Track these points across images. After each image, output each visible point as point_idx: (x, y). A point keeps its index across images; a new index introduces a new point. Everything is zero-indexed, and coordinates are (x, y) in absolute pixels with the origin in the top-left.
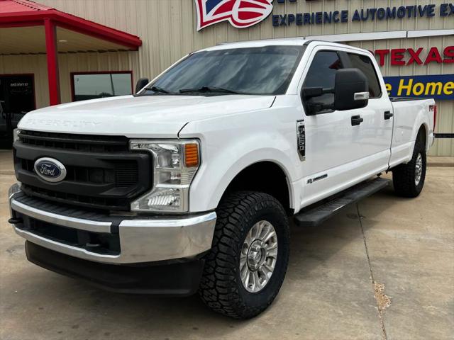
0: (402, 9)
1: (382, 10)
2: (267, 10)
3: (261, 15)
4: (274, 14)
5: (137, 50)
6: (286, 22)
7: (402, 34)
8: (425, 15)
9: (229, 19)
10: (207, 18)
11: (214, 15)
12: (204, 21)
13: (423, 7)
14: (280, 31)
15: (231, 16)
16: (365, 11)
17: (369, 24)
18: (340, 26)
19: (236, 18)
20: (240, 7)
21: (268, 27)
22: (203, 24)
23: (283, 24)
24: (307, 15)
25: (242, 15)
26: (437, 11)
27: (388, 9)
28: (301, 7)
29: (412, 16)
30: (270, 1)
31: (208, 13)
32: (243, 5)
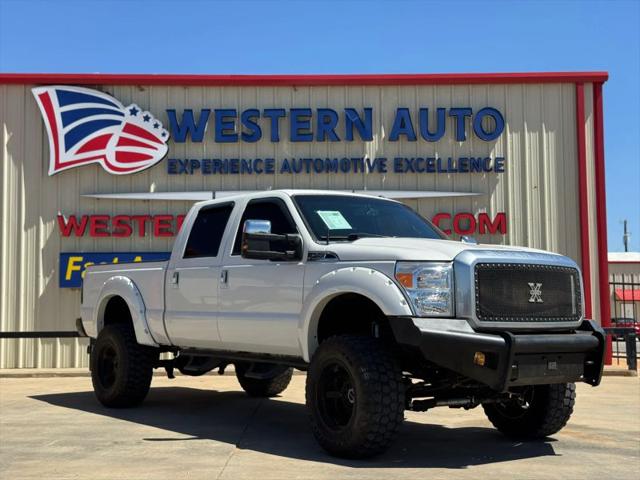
0: (345, 160)
1: (319, 160)
2: (159, 152)
4: (170, 157)
6: (188, 167)
8: (376, 170)
9: (101, 161)
10: (65, 157)
12: (61, 161)
13: (372, 159)
14: (179, 179)
15: (104, 157)
16: (297, 160)
18: (266, 178)
19: (113, 161)
20: (119, 144)
21: (161, 175)
22: (58, 165)
23: (184, 171)
24: (217, 162)
25: (121, 157)
26: (389, 165)
27: (328, 160)
28: (208, 148)
29: (359, 171)
30: (164, 139)
31: (67, 149)
32: (122, 142)
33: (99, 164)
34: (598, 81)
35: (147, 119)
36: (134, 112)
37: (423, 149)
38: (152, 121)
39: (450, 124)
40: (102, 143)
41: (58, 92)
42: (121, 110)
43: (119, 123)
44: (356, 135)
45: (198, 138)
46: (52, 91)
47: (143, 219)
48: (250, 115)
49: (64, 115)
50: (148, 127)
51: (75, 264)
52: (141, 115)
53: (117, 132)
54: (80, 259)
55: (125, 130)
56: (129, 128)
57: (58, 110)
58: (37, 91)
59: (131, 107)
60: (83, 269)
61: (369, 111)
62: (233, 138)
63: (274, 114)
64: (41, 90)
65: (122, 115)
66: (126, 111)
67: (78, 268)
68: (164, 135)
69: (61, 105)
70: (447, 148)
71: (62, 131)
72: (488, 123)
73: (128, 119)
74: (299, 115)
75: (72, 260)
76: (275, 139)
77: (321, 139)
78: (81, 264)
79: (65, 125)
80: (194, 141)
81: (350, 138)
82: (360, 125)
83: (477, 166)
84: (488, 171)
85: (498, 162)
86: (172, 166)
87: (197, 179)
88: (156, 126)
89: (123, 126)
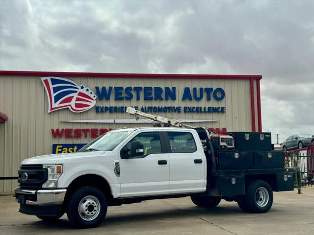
0: (165, 108)
1: (155, 107)
2: (93, 104)
3: (89, 106)
4: (97, 106)
5: (4, 123)
6: (104, 110)
8: (177, 111)
9: (69, 107)
10: (54, 105)
13: (175, 107)
14: (100, 115)
15: (70, 105)
16: (147, 107)
19: (74, 107)
20: (76, 101)
21: (93, 114)
22: (52, 109)
23: (102, 111)
24: (115, 108)
25: (77, 105)
26: (182, 110)
27: (159, 107)
28: (112, 103)
29: (171, 111)
30: (94, 99)
31: (55, 103)
32: (78, 99)
33: (68, 108)
35: (87, 90)
36: (82, 88)
37: (194, 104)
38: (90, 91)
39: (205, 95)
41: (51, 79)
42: (77, 87)
43: (76, 92)
44: (170, 98)
45: (108, 99)
46: (49, 79)
47: (86, 131)
48: (129, 89)
49: (54, 88)
50: (88, 93)
51: (59, 148)
52: (85, 89)
53: (75, 95)
54: (61, 146)
55: (78, 95)
56: (80, 94)
57: (51, 87)
58: (43, 79)
59: (81, 86)
60: (62, 151)
61: (174, 89)
62: (122, 99)
63: (138, 90)
64: (45, 78)
65: (78, 89)
66: (79, 87)
67: (60, 150)
68: (94, 97)
69: (53, 85)
70: (204, 104)
71: (53, 95)
72: (219, 95)
73: (80, 90)
74: (148, 90)
75: (58, 147)
76: (138, 99)
77: (156, 99)
79: (54, 93)
80: (106, 99)
81: (167, 99)
82: (171, 94)
83: (215, 110)
84: (219, 112)
85: (223, 109)
86: (97, 110)
87: (107, 114)
88: (91, 93)
89: (78, 93)
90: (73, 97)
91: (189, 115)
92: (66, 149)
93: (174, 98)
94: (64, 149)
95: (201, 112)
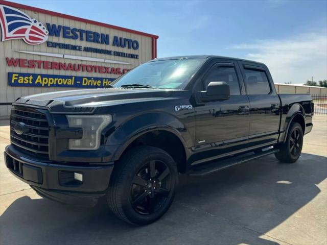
2: (46, 38)
3: (42, 40)
4: (48, 41)
6: (54, 45)
7: (102, 60)
8: (109, 54)
9: (24, 38)
10: (9, 35)
11: (14, 34)
12: (7, 36)
13: (108, 51)
14: (50, 49)
16: (88, 47)
17: (89, 54)
18: (78, 52)
19: (28, 38)
21: (44, 48)
22: (6, 38)
23: (52, 46)
24: (63, 45)
25: (31, 38)
26: (112, 53)
28: (61, 40)
30: (47, 34)
32: (31, 32)
33: (23, 40)
34: (157, 37)
35: (40, 25)
36: (35, 22)
37: (120, 49)
38: (43, 26)
39: (127, 44)
40: (23, 31)
41: (4, 8)
42: (31, 20)
43: (30, 25)
44: (104, 43)
45: (58, 35)
46: (1, 7)
47: (39, 62)
48: (74, 30)
49: (7, 17)
50: (41, 28)
51: (15, 77)
52: (38, 23)
53: (29, 28)
54: (17, 75)
56: (33, 27)
57: (5, 16)
60: (19, 79)
61: (108, 36)
62: (69, 37)
63: (81, 31)
65: (31, 22)
67: (17, 78)
68: (47, 32)
69: (6, 13)
70: (126, 50)
71: (7, 24)
72: (135, 45)
73: (33, 24)
74: (88, 33)
75: (14, 75)
76: (82, 39)
77: (94, 42)
78: (18, 77)
79: (8, 22)
80: (56, 36)
81: (102, 43)
83: (133, 56)
84: (134, 58)
85: (137, 56)
86: (49, 44)
87: (57, 49)
88: (44, 28)
89: (31, 26)
90: (26, 29)
91: (117, 58)
92: (22, 78)
93: (107, 43)
94: (20, 78)
95: (124, 56)
